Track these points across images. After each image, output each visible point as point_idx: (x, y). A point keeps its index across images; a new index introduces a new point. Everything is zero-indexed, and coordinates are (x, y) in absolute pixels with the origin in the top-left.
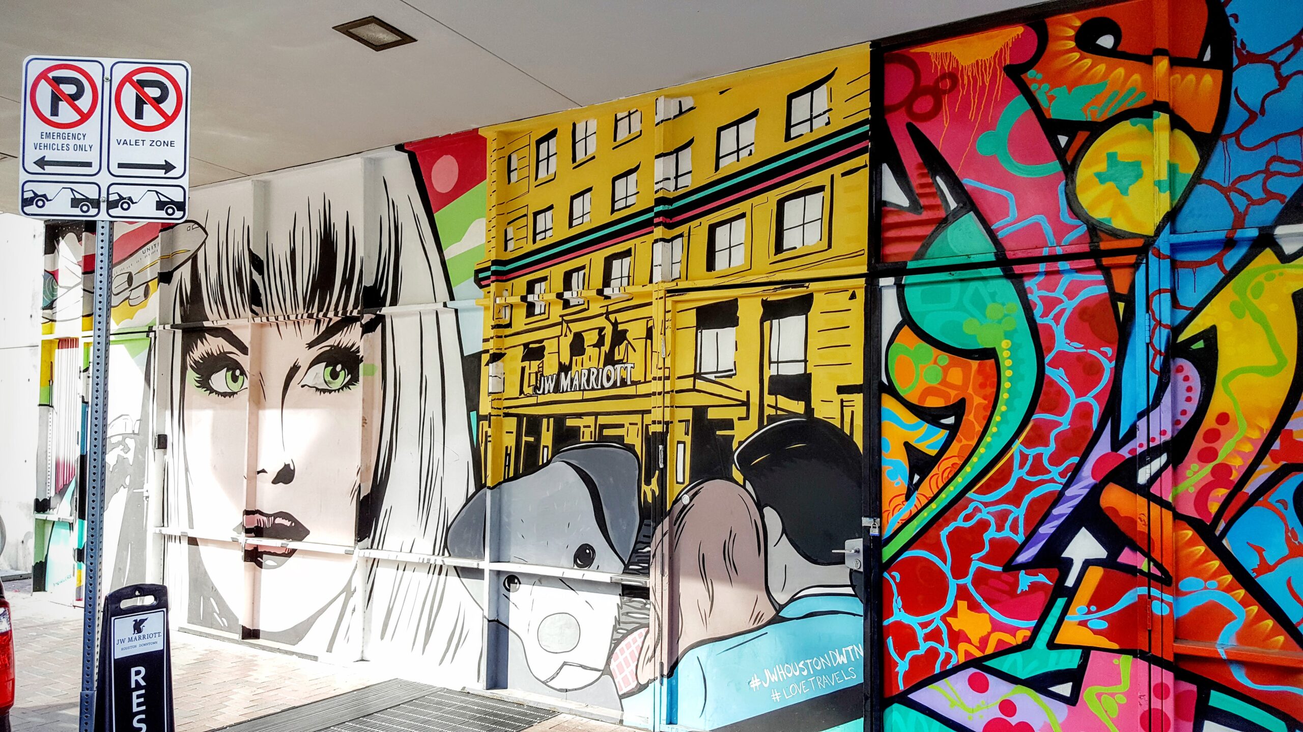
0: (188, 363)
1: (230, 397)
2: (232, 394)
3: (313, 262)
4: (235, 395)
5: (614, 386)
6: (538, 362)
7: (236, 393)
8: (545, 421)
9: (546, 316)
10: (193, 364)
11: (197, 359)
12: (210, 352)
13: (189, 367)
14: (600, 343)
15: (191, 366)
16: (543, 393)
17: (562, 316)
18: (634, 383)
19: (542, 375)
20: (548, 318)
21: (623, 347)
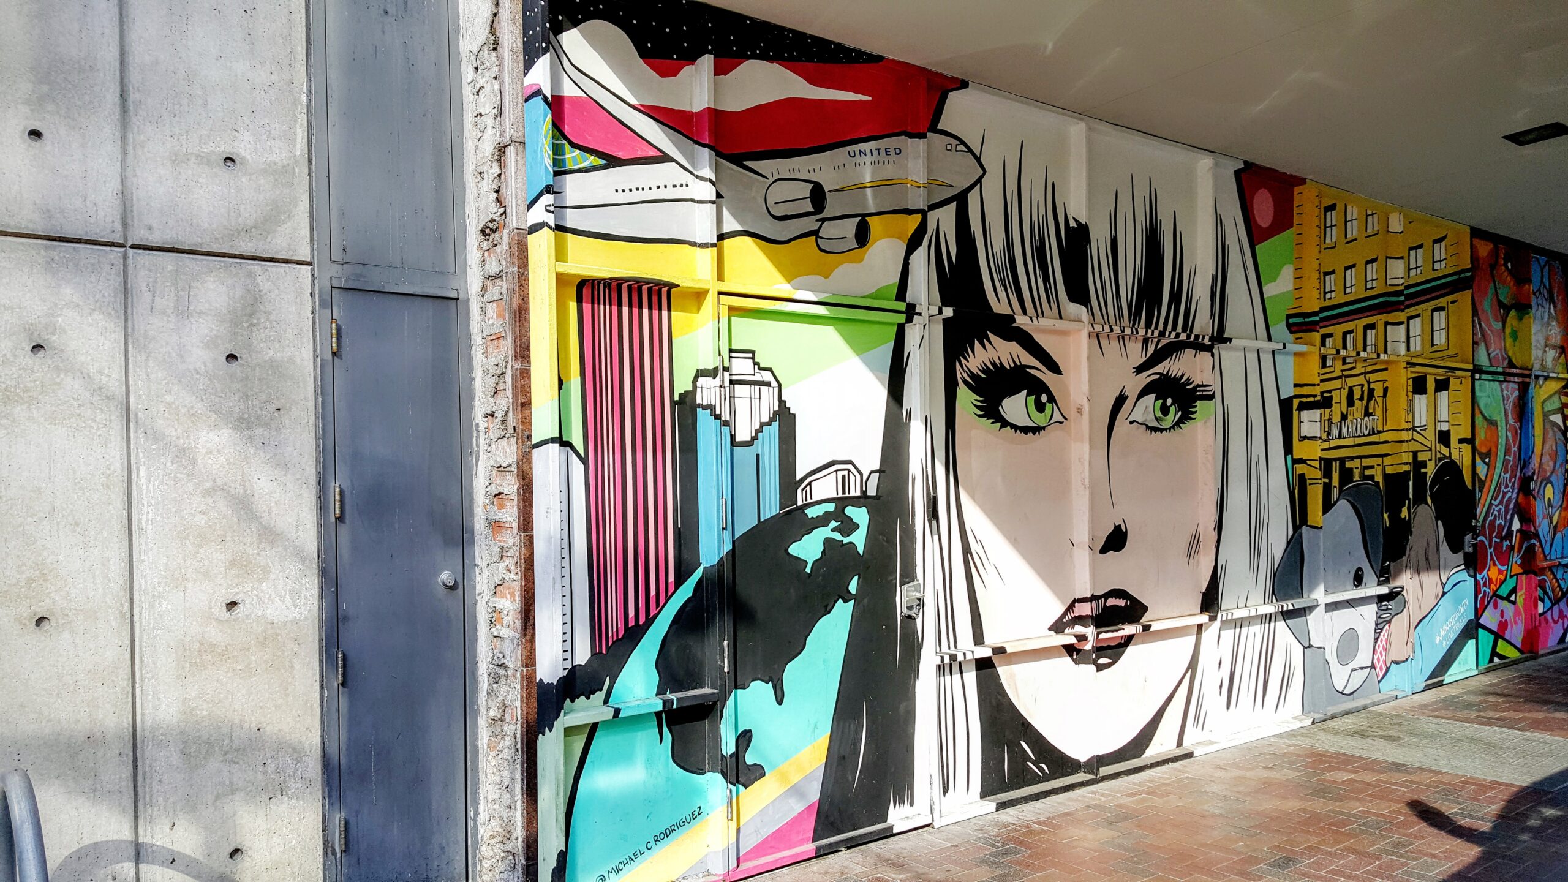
0: (959, 375)
1: (1034, 434)
2: (1036, 430)
3: (1138, 262)
4: (1042, 432)
5: (1369, 435)
6: (1329, 410)
7: (1043, 428)
8: (1334, 463)
9: (1332, 369)
10: (968, 379)
11: (975, 371)
12: (998, 362)
13: (960, 381)
14: (1361, 399)
15: (965, 382)
16: (1333, 439)
17: (1342, 371)
18: (1379, 432)
19: (1332, 423)
20: (1334, 372)
21: (1373, 401)
